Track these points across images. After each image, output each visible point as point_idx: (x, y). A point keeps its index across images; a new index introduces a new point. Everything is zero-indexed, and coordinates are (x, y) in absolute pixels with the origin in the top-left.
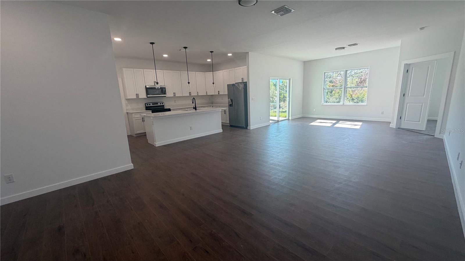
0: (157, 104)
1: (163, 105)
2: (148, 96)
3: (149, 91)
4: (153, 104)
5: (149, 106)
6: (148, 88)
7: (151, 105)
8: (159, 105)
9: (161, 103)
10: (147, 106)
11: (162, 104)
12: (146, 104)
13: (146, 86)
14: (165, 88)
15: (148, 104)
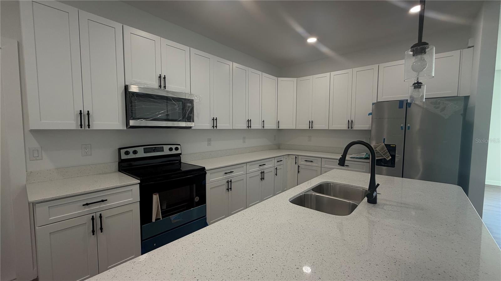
0: (162, 150)
1: (179, 152)
2: (132, 123)
3: (139, 105)
4: (146, 151)
5: (131, 156)
6: (133, 93)
7: (141, 154)
8: (166, 152)
9: (174, 147)
10: (124, 157)
11: (177, 149)
12: (123, 151)
13: (126, 87)
14: (191, 101)
15: (131, 150)
